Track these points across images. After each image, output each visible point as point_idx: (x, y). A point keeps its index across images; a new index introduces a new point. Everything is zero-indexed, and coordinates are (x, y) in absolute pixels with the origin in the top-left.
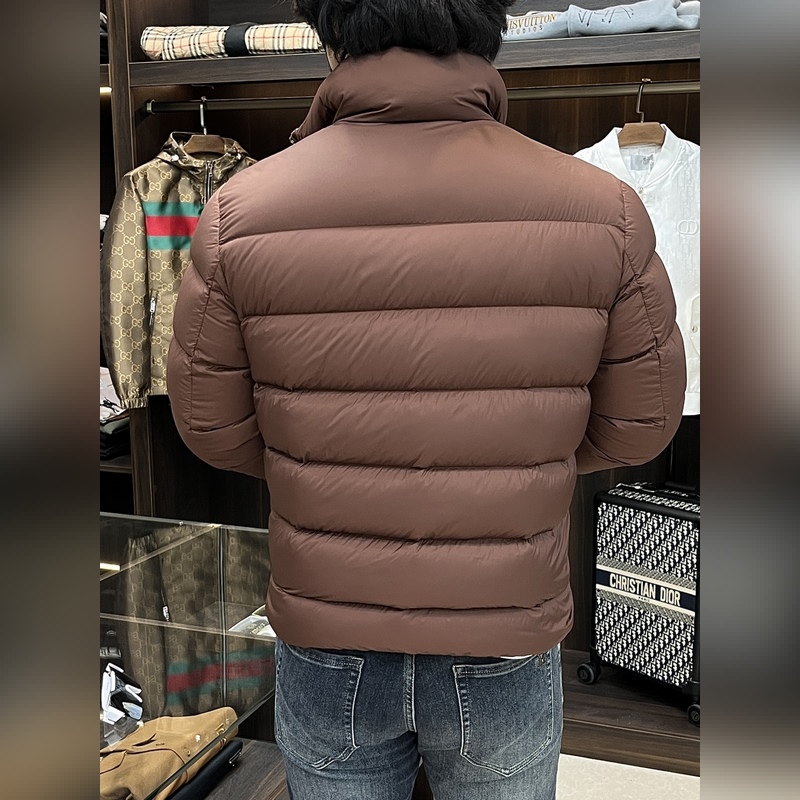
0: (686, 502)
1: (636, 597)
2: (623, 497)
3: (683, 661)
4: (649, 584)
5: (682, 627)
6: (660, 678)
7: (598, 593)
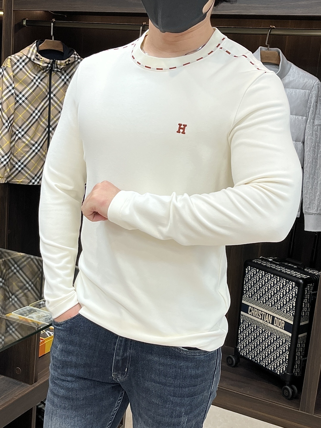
0: (295, 271)
1: (261, 321)
2: (260, 264)
3: (283, 361)
4: (269, 314)
5: (284, 341)
6: (270, 369)
7: (241, 317)
